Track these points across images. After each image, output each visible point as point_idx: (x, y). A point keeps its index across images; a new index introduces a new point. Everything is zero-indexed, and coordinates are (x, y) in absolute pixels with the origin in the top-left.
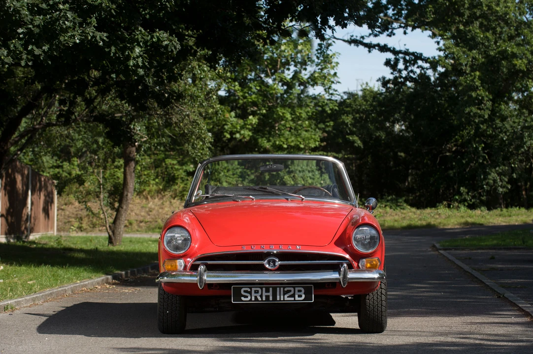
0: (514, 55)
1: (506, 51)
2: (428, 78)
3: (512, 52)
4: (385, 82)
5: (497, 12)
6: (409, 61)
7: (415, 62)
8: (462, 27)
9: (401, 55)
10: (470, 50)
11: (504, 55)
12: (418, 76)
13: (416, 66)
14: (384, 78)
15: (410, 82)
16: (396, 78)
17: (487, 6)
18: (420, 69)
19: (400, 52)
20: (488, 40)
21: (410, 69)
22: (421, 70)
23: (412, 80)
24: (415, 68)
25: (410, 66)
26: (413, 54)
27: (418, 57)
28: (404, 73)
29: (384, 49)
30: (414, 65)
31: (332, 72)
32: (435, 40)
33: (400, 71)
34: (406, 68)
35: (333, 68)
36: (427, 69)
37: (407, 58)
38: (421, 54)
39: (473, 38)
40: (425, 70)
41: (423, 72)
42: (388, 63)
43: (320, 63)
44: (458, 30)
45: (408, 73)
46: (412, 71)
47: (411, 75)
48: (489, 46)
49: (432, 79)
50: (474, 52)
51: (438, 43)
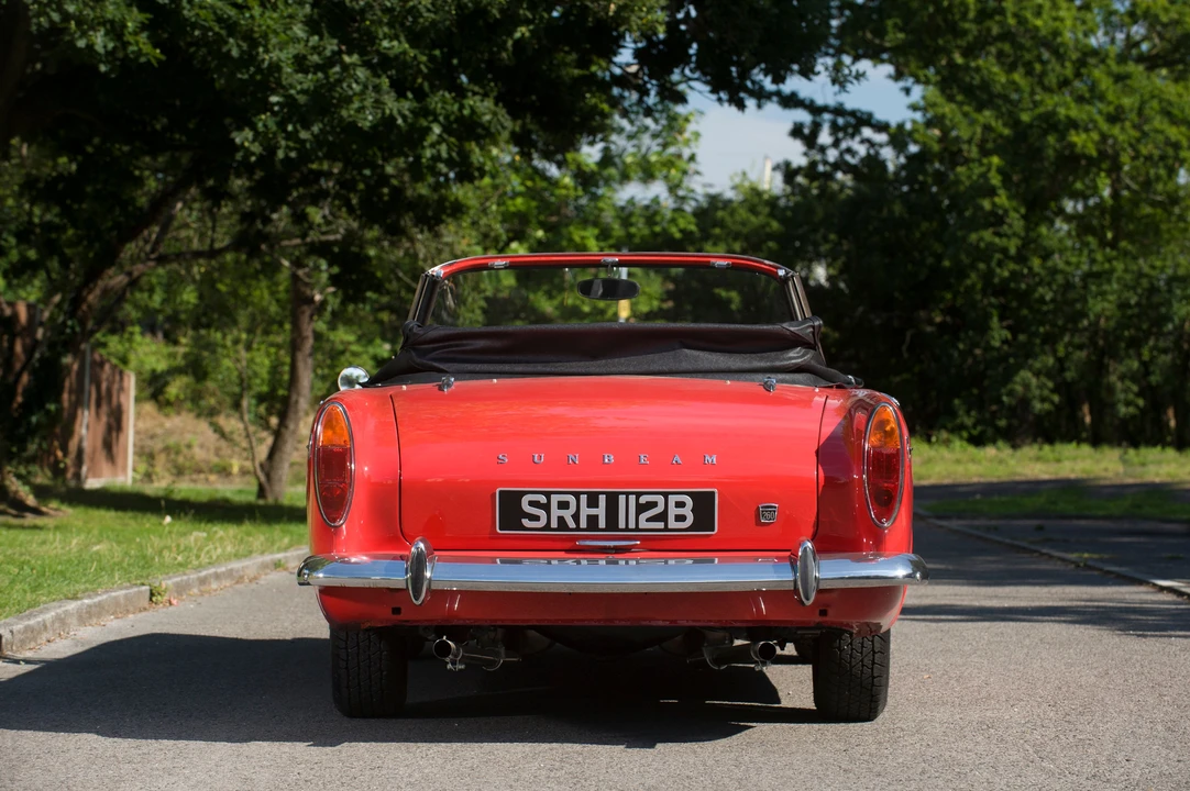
0: (1073, 124)
1: (1054, 113)
2: (882, 165)
3: (1068, 117)
4: (789, 173)
5: (1037, 28)
6: (844, 129)
7: (856, 131)
8: (959, 60)
9: (827, 116)
10: (979, 109)
11: (1050, 123)
12: (862, 160)
13: (857, 139)
14: (787, 164)
15: (845, 173)
16: (813, 164)
17: (1015, 15)
18: (867, 145)
19: (825, 109)
20: (1018, 89)
21: (844, 145)
22: (868, 150)
23: (848, 168)
24: (855, 144)
25: (844, 138)
26: (853, 113)
27: (861, 120)
28: (832, 155)
29: (790, 101)
30: (853, 136)
31: (686, 153)
32: (901, 84)
33: (823, 149)
34: (836, 144)
35: (687, 143)
36: (881, 146)
37: (841, 121)
38: (870, 115)
39: (986, 85)
40: (877, 148)
41: (872, 152)
42: (797, 132)
43: (661, 132)
44: (952, 64)
45: (841, 154)
46: (849, 150)
47: (848, 158)
48: (1020, 101)
49: (891, 167)
50: (987, 113)
51: (907, 91)
